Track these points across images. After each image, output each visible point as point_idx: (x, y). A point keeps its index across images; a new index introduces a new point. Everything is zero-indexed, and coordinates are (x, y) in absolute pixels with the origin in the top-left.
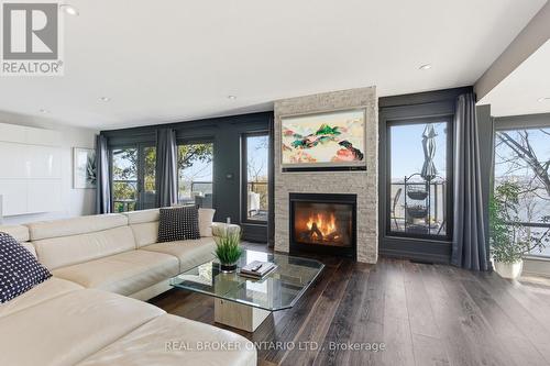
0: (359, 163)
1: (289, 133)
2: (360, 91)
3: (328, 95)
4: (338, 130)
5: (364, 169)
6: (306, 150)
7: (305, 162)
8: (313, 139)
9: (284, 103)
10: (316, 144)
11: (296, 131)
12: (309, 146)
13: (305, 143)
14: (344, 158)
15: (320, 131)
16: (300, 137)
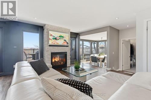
0: (67, 45)
1: (51, 35)
2: (68, 29)
3: (61, 28)
4: (64, 37)
5: (68, 46)
6: (56, 41)
7: (56, 44)
8: (58, 38)
9: (49, 26)
10: (59, 39)
11: (53, 35)
12: (57, 40)
13: (56, 39)
14: (65, 44)
15: (60, 36)
16: (55, 37)
